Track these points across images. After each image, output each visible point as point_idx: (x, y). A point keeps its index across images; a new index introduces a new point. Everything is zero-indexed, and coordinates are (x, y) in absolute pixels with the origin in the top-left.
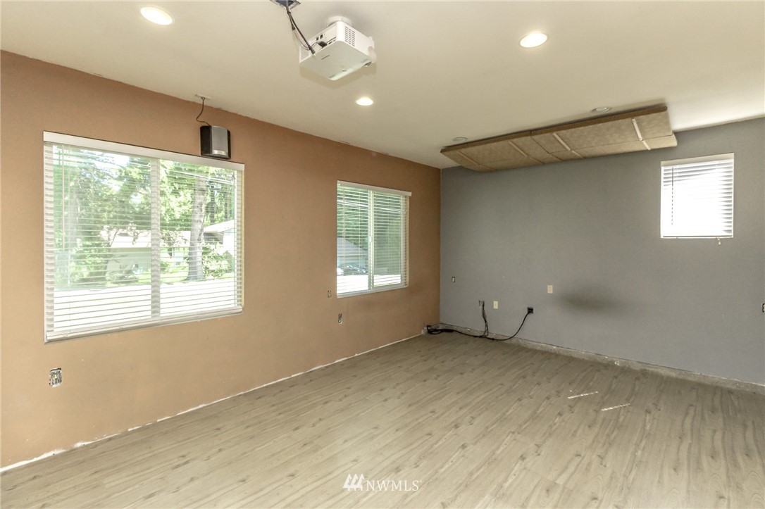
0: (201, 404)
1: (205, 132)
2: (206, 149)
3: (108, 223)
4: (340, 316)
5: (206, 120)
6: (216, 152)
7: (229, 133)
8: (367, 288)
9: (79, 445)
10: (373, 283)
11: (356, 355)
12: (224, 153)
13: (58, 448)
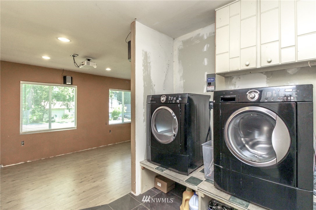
0: (63, 154)
1: (65, 78)
2: (65, 82)
3: (44, 99)
4: (110, 131)
5: (64, 74)
6: (68, 83)
7: (72, 78)
8: (122, 122)
9: (28, 161)
10: (124, 121)
11: (116, 143)
12: (70, 84)
13: (22, 162)
